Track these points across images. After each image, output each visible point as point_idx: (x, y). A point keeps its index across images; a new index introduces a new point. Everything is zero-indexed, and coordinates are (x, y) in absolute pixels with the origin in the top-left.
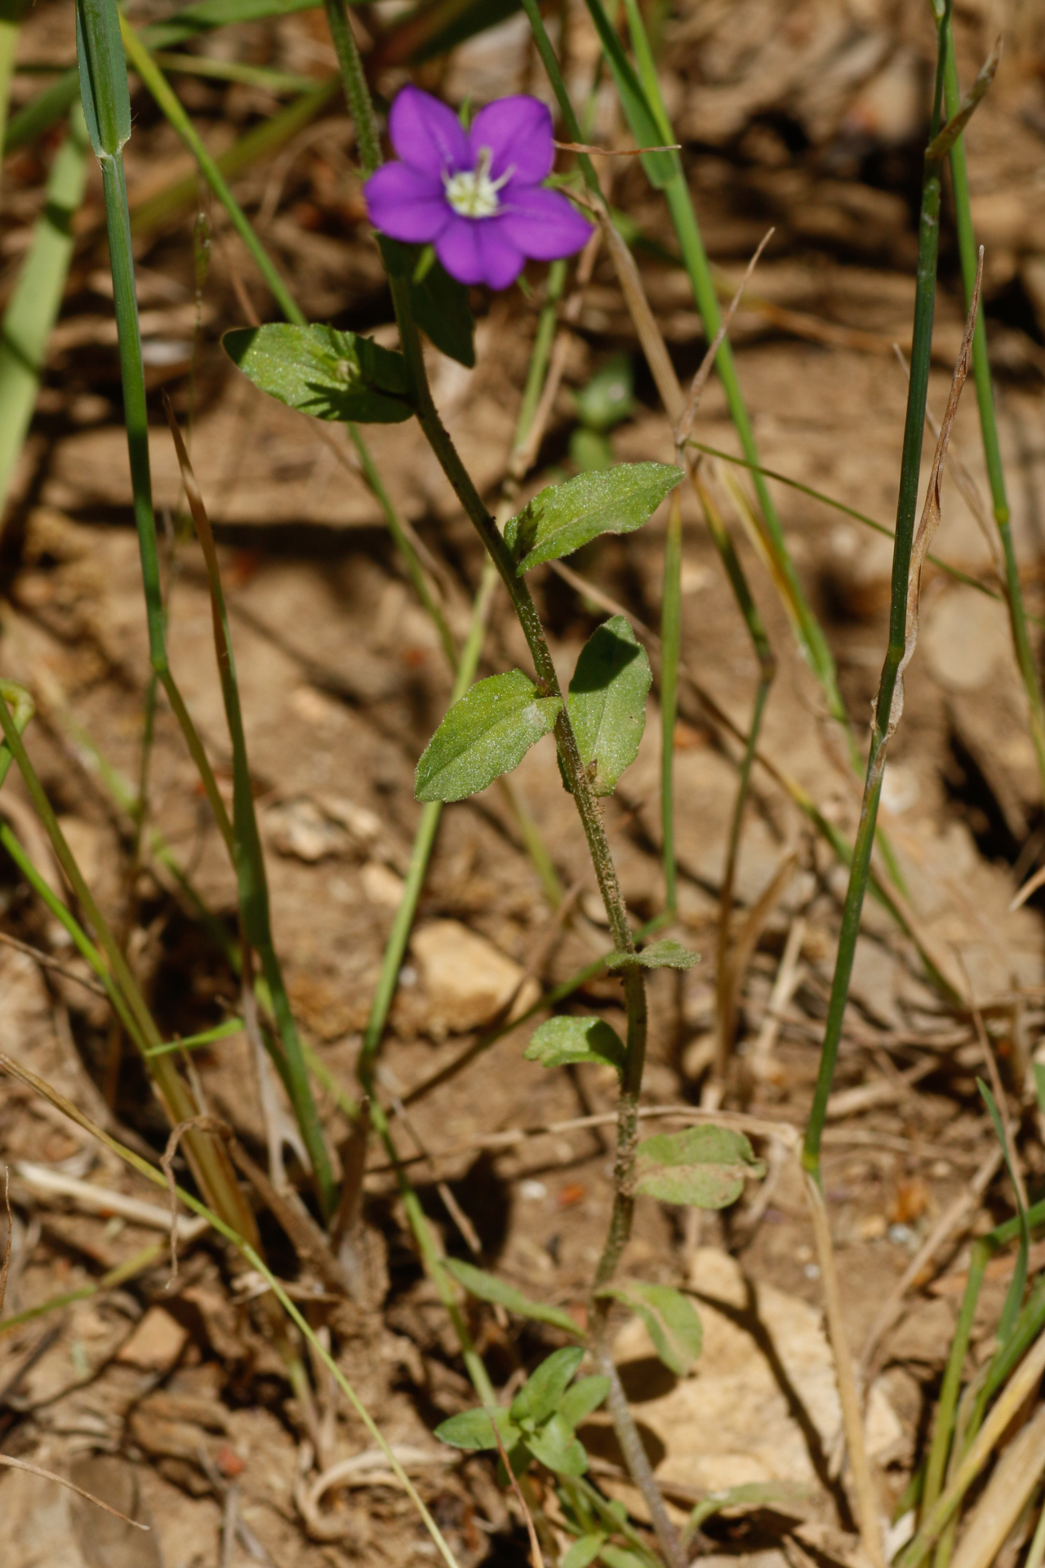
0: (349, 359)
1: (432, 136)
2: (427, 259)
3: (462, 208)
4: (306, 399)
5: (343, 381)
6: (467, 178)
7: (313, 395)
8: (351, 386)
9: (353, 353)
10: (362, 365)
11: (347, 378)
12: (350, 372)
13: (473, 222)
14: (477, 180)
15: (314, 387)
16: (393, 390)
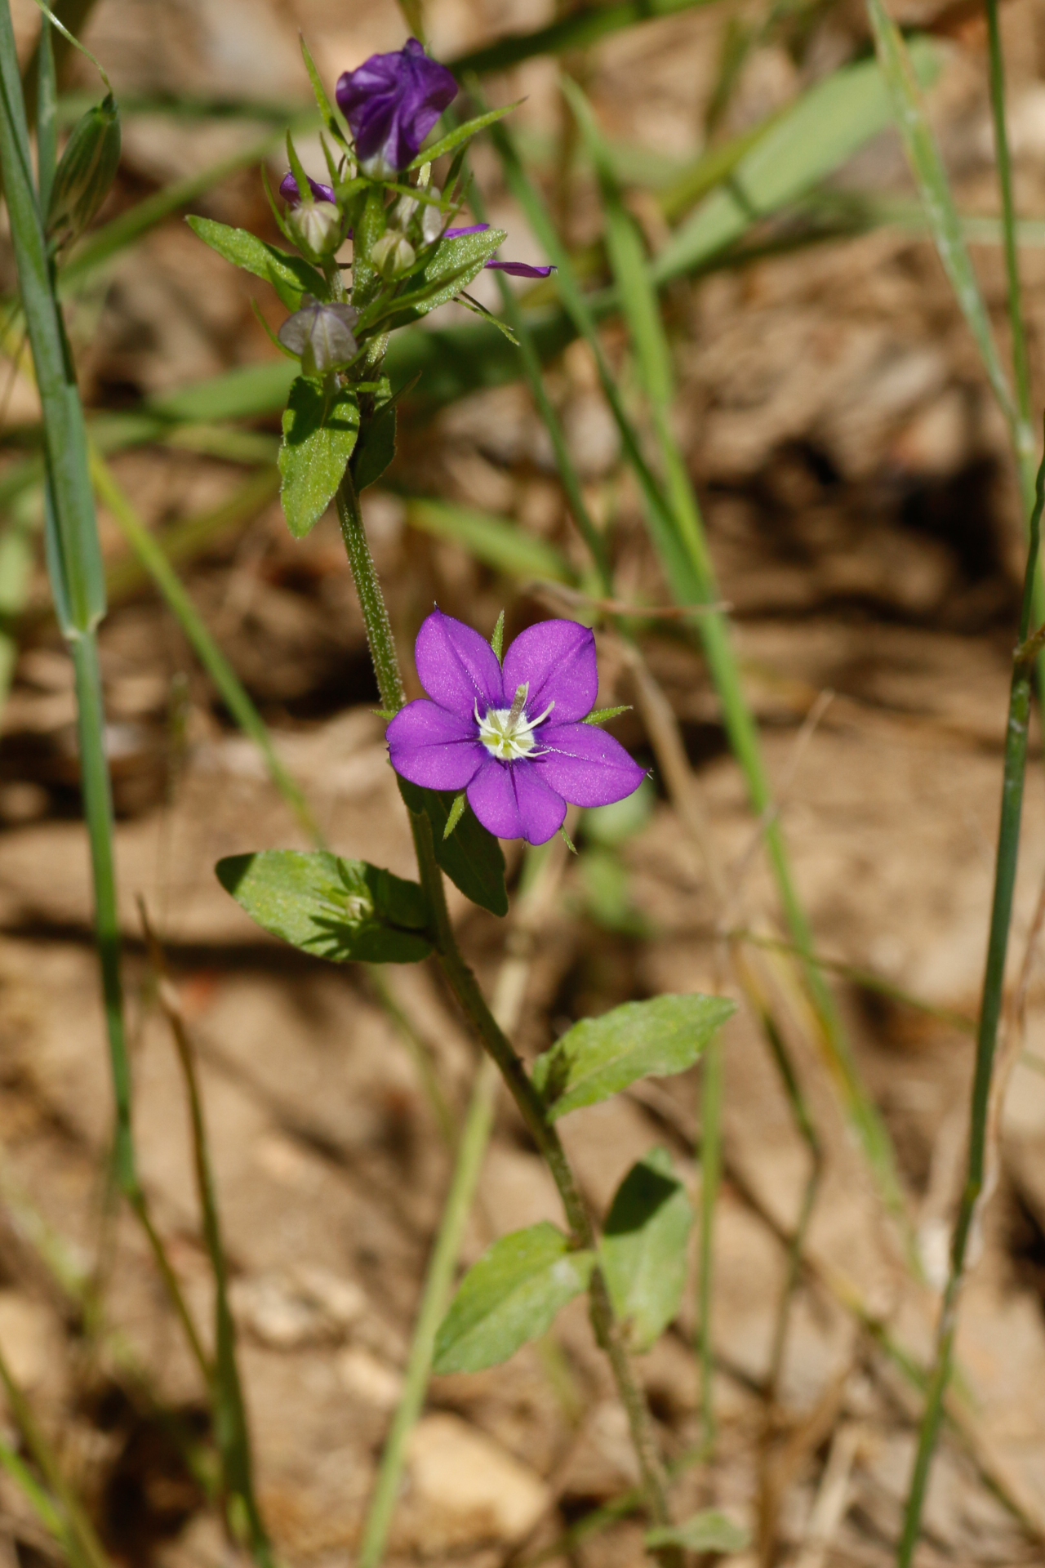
0: (361, 894)
1: (462, 667)
2: (458, 808)
3: (496, 750)
4: (309, 937)
5: (354, 919)
6: (503, 715)
7: (319, 930)
8: (364, 923)
9: (365, 888)
10: (375, 898)
11: (358, 916)
12: (362, 910)
13: (506, 765)
14: (513, 719)
15: (319, 921)
16: (411, 924)
